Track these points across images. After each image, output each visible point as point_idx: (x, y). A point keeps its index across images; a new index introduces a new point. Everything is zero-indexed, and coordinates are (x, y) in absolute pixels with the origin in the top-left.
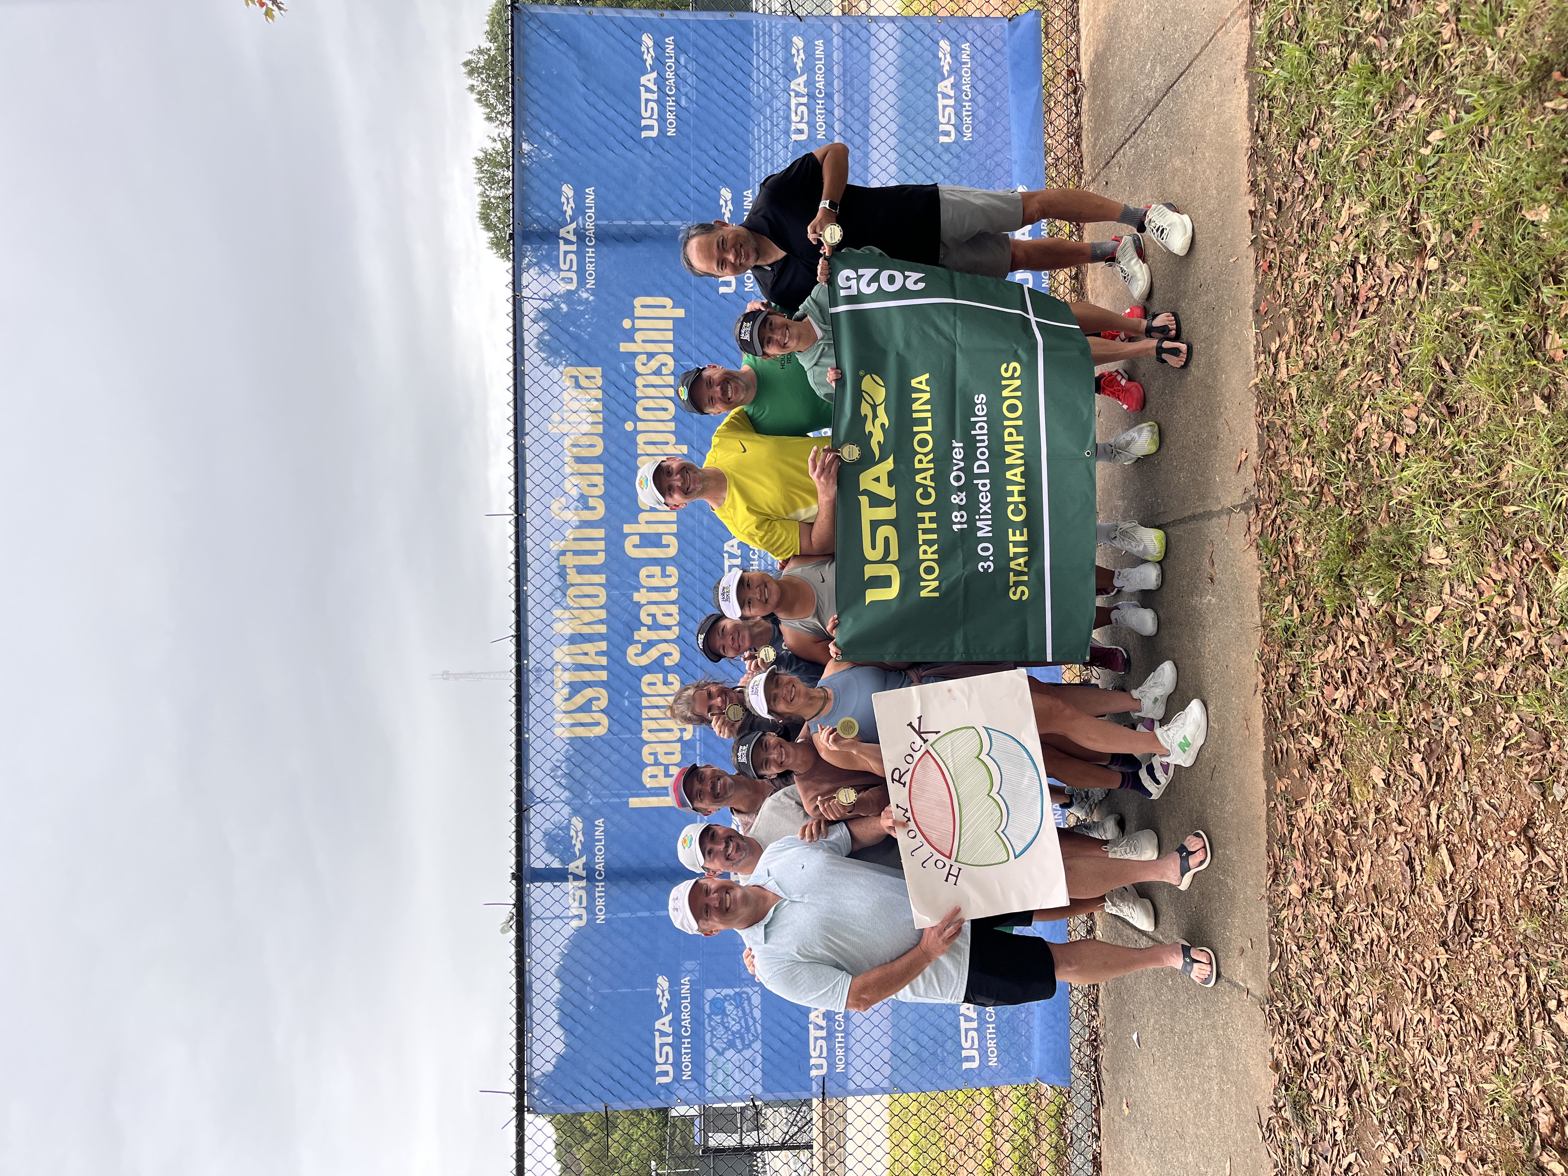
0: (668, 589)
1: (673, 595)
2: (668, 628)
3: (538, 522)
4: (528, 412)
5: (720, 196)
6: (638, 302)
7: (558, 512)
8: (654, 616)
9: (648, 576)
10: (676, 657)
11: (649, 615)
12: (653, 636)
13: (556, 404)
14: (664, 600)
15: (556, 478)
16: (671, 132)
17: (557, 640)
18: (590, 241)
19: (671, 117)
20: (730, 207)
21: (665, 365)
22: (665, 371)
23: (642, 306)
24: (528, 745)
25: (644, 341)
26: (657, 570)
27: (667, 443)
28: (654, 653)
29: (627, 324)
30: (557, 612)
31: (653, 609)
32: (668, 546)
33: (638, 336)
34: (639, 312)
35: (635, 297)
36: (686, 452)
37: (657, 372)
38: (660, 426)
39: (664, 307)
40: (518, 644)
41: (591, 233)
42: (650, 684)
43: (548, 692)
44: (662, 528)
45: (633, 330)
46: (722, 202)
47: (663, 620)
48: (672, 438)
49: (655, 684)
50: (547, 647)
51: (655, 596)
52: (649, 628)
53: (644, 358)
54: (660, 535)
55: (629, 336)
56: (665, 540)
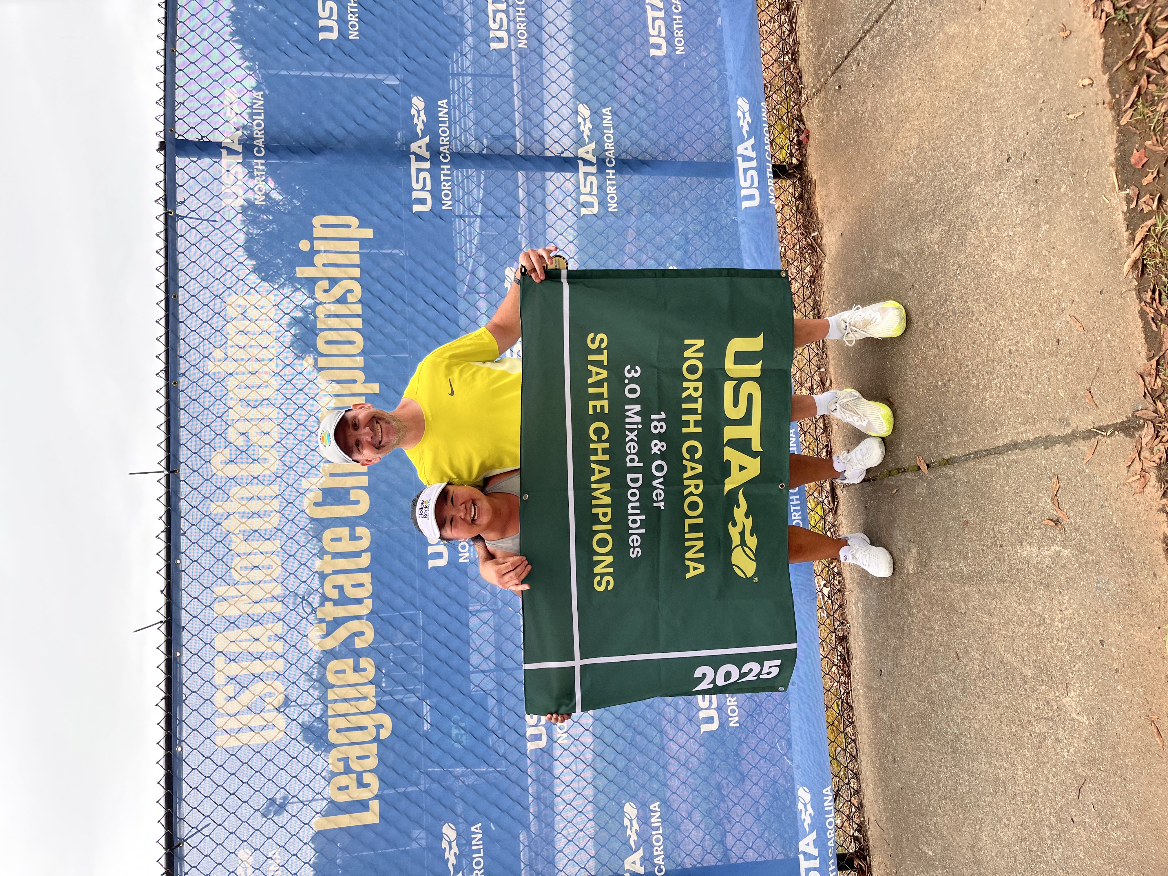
0: (357, 554)
1: (365, 560)
2: (359, 601)
3: (195, 480)
4: (183, 348)
5: (411, 105)
6: (317, 221)
7: (220, 467)
8: (341, 588)
9: (332, 540)
10: (370, 635)
11: (334, 587)
12: (341, 612)
13: (217, 339)
14: (354, 567)
15: (219, 426)
16: (353, 35)
17: (219, 625)
18: (259, 151)
19: (353, 19)
20: (423, 117)
21: (350, 291)
22: (350, 298)
23: (323, 226)
24: (181, 760)
25: (324, 265)
26: (344, 532)
27: (355, 381)
28: (342, 633)
29: (304, 245)
30: (220, 589)
31: (340, 579)
32: (357, 502)
33: (318, 260)
34: (318, 232)
35: (314, 216)
36: (378, 392)
37: (342, 300)
38: (347, 362)
39: (349, 226)
40: (169, 633)
41: (259, 143)
42: (337, 672)
43: (207, 691)
44: (349, 482)
45: (313, 252)
46: (413, 112)
47: (352, 593)
48: (360, 376)
49: (344, 672)
50: (207, 634)
51: (342, 564)
52: (336, 603)
53: (325, 284)
54: (347, 491)
55: (308, 258)
56: (354, 495)
